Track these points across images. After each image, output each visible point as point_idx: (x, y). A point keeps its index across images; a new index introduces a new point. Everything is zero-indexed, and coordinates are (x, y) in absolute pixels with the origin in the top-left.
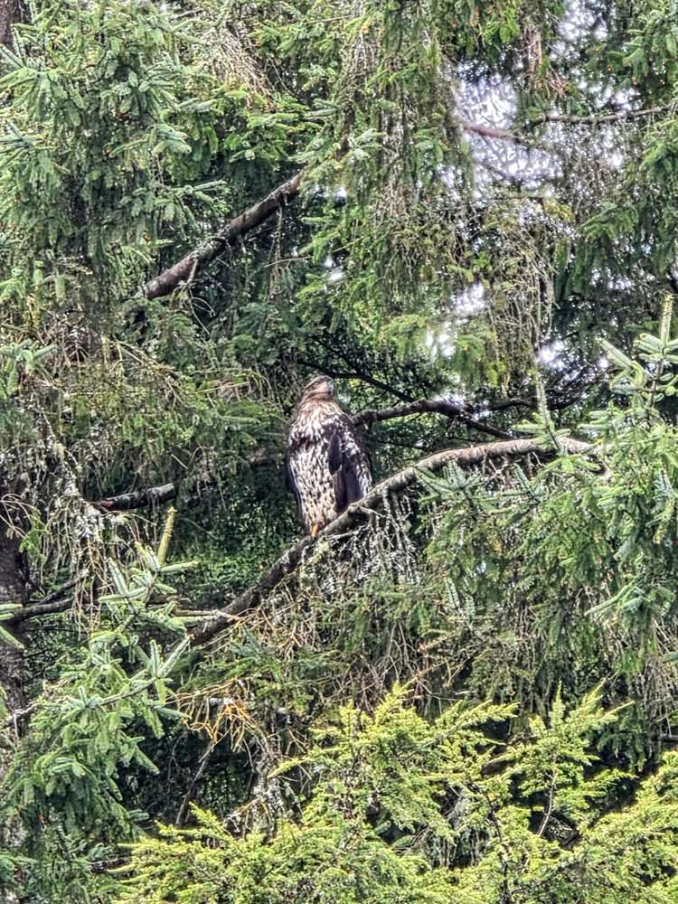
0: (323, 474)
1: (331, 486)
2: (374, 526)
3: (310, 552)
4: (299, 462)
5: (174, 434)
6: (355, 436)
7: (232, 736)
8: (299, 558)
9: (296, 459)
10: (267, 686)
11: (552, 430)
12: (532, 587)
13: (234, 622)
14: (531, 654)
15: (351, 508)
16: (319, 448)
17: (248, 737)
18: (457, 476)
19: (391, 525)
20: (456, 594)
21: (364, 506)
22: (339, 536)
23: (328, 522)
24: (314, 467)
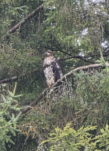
0: (51, 73)
1: (53, 76)
2: (63, 85)
3: (49, 92)
5: (16, 65)
6: (59, 64)
7: (32, 135)
8: (46, 93)
9: (45, 70)
10: (40, 123)
11: (104, 62)
12: (101, 98)
13: (32, 108)
14: (101, 114)
15: (58, 81)
16: (50, 67)
17: (36, 135)
18: (82, 73)
19: (67, 85)
20: (83, 101)
21: (61, 80)
22: (55, 88)
23: (53, 84)
24: (49, 72)
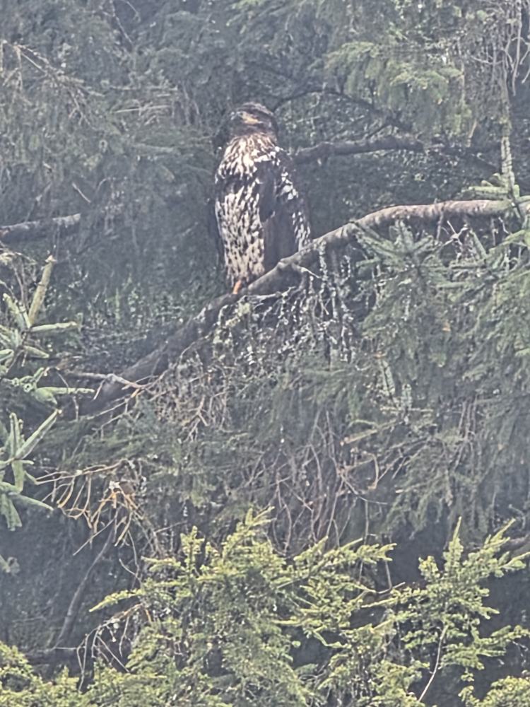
0: (251, 222)
3: (229, 314)
4: (225, 204)
7: (116, 527)
13: (132, 390)
15: (281, 264)
16: (250, 190)
17: (135, 529)
18: (405, 240)
20: (391, 380)
21: (297, 263)
23: (254, 278)
24: (243, 212)
